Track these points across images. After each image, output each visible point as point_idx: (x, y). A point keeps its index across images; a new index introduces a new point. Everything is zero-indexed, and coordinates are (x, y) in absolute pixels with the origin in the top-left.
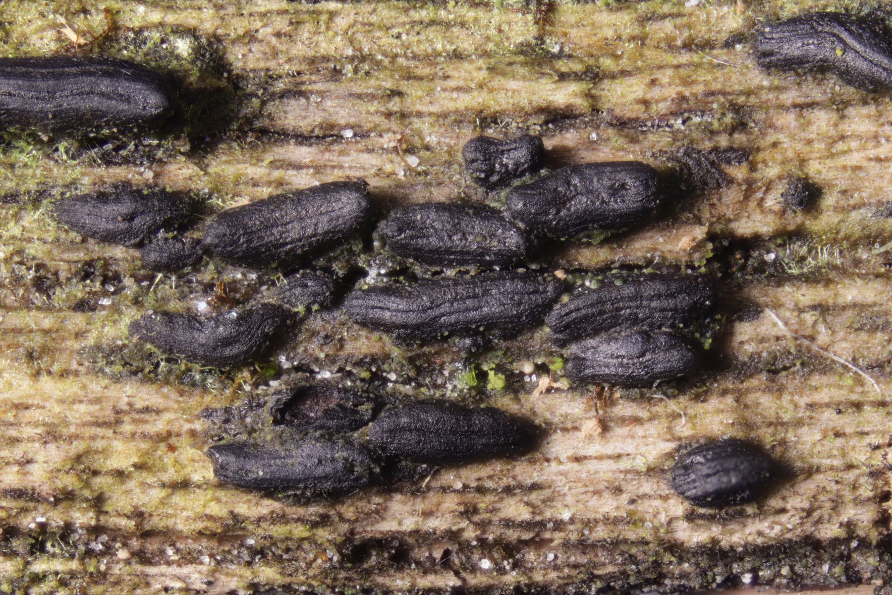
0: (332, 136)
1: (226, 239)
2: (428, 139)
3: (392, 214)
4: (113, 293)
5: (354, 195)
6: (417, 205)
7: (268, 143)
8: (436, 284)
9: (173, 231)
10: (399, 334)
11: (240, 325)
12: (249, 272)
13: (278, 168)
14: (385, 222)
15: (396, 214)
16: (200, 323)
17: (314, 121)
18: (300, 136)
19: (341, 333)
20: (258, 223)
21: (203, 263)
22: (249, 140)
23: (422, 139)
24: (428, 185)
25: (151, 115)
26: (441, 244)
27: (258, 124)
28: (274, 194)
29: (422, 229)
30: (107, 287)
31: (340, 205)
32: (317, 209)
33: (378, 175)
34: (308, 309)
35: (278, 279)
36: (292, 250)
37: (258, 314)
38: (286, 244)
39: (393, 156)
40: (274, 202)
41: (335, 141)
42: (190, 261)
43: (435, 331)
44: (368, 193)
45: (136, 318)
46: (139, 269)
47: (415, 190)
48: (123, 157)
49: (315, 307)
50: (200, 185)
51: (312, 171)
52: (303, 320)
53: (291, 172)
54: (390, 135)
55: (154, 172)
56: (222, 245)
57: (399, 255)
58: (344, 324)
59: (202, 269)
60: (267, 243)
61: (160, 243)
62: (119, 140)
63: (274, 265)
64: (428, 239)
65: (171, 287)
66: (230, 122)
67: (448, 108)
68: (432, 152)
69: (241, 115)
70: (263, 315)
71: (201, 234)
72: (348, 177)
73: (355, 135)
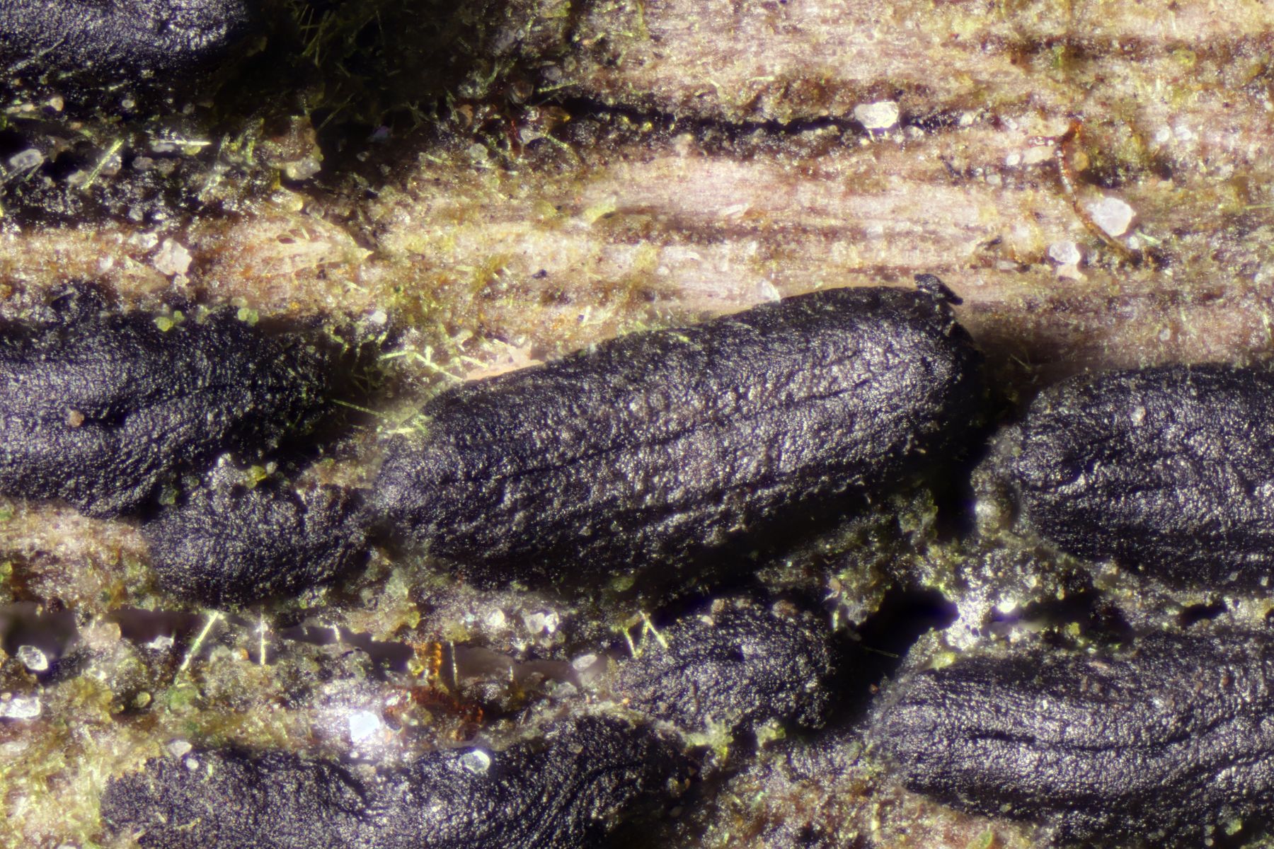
0: (823, 122)
1: (452, 492)
2: (1163, 136)
3: (1043, 402)
4: (46, 678)
5: (909, 338)
6: (1131, 373)
7: (597, 147)
8: (1196, 649)
9: (262, 463)
10: (1066, 829)
11: (503, 797)
12: (533, 610)
13: (633, 240)
14: (1016, 432)
15: (1056, 404)
16: (358, 786)
17: (761, 70)
18: (708, 122)
19: (856, 822)
20: (565, 435)
21: (370, 574)
22: (527, 135)
23: (1145, 137)
24: (1167, 299)
25: (186, 51)
26: (1218, 511)
27: (559, 80)
28: (622, 332)
29: (1149, 457)
30: (23, 656)
31: (858, 373)
32: (777, 388)
33: (988, 263)
34: (743, 740)
35: (636, 632)
36: (685, 531)
37: (565, 755)
38: (668, 510)
39: (1043, 197)
40: (622, 362)
41: (835, 141)
42: (323, 568)
43: (1196, 817)
44: (958, 331)
45: (129, 767)
46: (140, 596)
47: (1122, 318)
48: (82, 196)
49: (768, 731)
50: (358, 297)
51: (752, 248)
52: (723, 778)
53: (679, 252)
54: (1030, 120)
55: (194, 248)
56: (440, 513)
57: (1067, 547)
58: (868, 792)
59: (366, 594)
60: (598, 508)
61: (217, 504)
62: (66, 134)
63: (621, 586)
64: (1170, 494)
65: (253, 658)
66: (460, 74)
67: (1235, 27)
68: (1180, 182)
69: (502, 46)
70: (581, 760)
71: (361, 471)
72: (881, 270)
73: (906, 120)
